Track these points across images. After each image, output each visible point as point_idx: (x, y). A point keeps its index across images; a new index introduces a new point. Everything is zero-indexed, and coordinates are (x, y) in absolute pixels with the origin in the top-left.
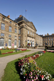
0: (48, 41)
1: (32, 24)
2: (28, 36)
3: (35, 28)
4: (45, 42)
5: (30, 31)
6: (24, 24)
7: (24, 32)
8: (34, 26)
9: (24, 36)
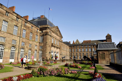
0: (78, 53)
1: (58, 28)
2: (52, 46)
3: (60, 34)
4: (73, 54)
5: (54, 39)
6: (48, 30)
7: (48, 41)
8: (59, 31)
9: (48, 46)
